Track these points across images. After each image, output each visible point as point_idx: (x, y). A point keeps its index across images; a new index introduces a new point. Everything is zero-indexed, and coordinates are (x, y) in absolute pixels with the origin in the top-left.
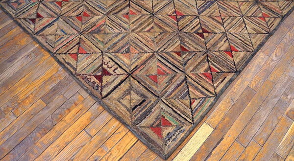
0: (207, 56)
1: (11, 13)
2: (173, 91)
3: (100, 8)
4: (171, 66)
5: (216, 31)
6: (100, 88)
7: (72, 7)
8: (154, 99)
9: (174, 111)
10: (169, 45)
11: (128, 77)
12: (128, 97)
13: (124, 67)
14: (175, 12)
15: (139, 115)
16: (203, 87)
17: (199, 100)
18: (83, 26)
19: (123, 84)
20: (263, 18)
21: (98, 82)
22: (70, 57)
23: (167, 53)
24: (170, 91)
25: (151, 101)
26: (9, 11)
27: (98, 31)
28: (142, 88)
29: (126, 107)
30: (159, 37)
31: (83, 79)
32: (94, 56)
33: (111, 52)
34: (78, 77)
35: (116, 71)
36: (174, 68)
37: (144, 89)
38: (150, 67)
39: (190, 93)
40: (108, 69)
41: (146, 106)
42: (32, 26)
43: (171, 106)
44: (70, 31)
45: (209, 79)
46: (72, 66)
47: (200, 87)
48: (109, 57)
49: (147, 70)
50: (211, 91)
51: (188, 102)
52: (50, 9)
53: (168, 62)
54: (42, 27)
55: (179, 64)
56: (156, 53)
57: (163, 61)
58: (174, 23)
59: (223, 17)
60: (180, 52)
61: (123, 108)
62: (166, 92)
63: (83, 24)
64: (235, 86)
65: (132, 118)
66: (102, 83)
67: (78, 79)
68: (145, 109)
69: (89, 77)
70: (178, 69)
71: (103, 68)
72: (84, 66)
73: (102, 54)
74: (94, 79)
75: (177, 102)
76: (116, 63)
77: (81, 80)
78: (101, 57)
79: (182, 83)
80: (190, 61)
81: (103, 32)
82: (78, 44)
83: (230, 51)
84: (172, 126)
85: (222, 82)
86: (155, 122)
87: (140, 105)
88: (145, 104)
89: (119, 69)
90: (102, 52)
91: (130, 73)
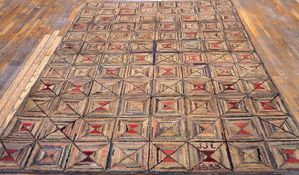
0: (251, 98)
1: (53, 169)
2: (264, 131)
3: (138, 115)
4: (242, 118)
5: (234, 81)
6: (220, 166)
7: (112, 127)
8: (262, 144)
9: (283, 141)
10: (221, 107)
11: (227, 144)
12: (245, 156)
13: (215, 140)
14: (195, 86)
15: (269, 161)
16: (275, 116)
17: (284, 124)
18: (143, 135)
19: (231, 151)
20: (245, 58)
21: (213, 162)
22: (166, 163)
23: (227, 112)
24: (263, 132)
25: (262, 147)
26: (49, 169)
27: (162, 131)
28: (245, 144)
29: (254, 163)
30: (209, 107)
31: (200, 169)
32: (184, 149)
33: (191, 137)
34: (193, 171)
35: (214, 146)
36: (245, 118)
37: (248, 143)
38: (231, 128)
39: (274, 124)
40: (206, 149)
41: (264, 152)
42: (94, 165)
43: (277, 140)
44: (138, 145)
45: (271, 109)
46: (178, 168)
47: (274, 117)
48: (196, 142)
49: (232, 131)
50: (282, 114)
51: (281, 130)
52: (93, 142)
53: (236, 117)
54: (105, 159)
55: (244, 114)
56: (221, 118)
57: (232, 119)
58: (205, 92)
59: (226, 71)
60: (234, 107)
61: (253, 165)
62: (262, 134)
63: (141, 134)
64: (288, 103)
65: (268, 166)
66: (216, 161)
67: (196, 173)
68: (267, 154)
69: (201, 165)
70: (247, 117)
71: (202, 152)
72: (186, 161)
73: (188, 143)
74: (207, 164)
75: (276, 135)
76: (206, 142)
77: (199, 171)
78: (190, 146)
79: (261, 123)
80: (247, 107)
81: (166, 129)
82: (158, 149)
83: (257, 86)
84: (295, 150)
85: (279, 105)
86: (283, 157)
87: (259, 154)
88: (261, 151)
89: (214, 144)
90: (185, 142)
91: (224, 140)
